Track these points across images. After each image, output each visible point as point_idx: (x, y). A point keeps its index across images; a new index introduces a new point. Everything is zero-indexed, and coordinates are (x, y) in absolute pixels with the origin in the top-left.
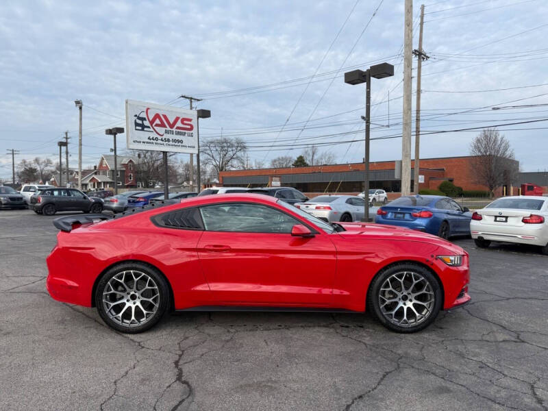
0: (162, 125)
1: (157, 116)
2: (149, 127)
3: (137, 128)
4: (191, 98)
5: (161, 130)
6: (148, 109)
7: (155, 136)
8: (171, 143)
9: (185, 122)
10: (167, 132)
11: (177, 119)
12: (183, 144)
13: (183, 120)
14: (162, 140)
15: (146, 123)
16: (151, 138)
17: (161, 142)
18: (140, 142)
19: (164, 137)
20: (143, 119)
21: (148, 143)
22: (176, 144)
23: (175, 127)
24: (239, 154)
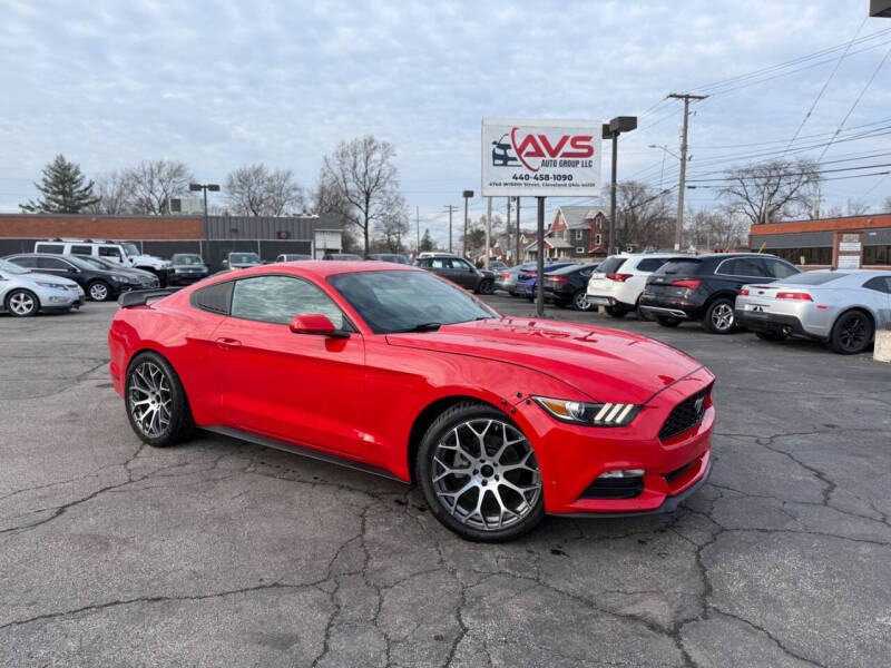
0: (538, 153)
1: (530, 139)
2: (514, 159)
3: (497, 162)
4: (687, 97)
5: (535, 162)
6: (515, 129)
7: (523, 171)
8: (551, 181)
9: (578, 143)
10: (544, 164)
11: (565, 139)
12: (573, 181)
13: (575, 140)
14: (536, 178)
15: (512, 153)
16: (518, 176)
17: (535, 181)
18: (500, 184)
19: (539, 173)
20: (505, 147)
21: (512, 184)
22: (561, 182)
23: (560, 154)
24: (803, 190)
